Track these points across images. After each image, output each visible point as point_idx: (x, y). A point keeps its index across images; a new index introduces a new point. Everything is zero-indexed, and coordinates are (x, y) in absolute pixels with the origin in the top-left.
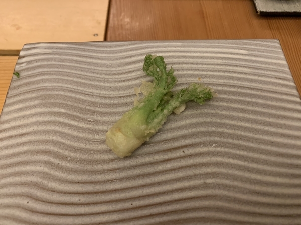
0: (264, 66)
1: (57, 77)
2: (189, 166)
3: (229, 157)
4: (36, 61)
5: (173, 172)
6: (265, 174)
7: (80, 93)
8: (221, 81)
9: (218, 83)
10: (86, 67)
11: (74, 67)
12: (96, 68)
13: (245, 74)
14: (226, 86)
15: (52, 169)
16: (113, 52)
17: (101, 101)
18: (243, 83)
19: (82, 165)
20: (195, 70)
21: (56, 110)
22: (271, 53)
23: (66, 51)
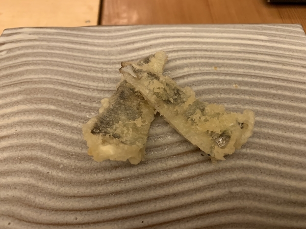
0: (287, 53)
1: (45, 67)
2: (210, 172)
3: (257, 160)
4: (19, 48)
5: (191, 180)
6: (300, 179)
7: (73, 86)
8: (241, 71)
9: (237, 73)
10: (79, 54)
11: (66, 55)
12: (92, 56)
13: (267, 62)
14: (246, 75)
15: (40, 179)
16: (112, 38)
17: (99, 95)
18: (266, 73)
19: (78, 174)
20: (210, 58)
21: (44, 106)
22: (295, 39)
23: (55, 37)
